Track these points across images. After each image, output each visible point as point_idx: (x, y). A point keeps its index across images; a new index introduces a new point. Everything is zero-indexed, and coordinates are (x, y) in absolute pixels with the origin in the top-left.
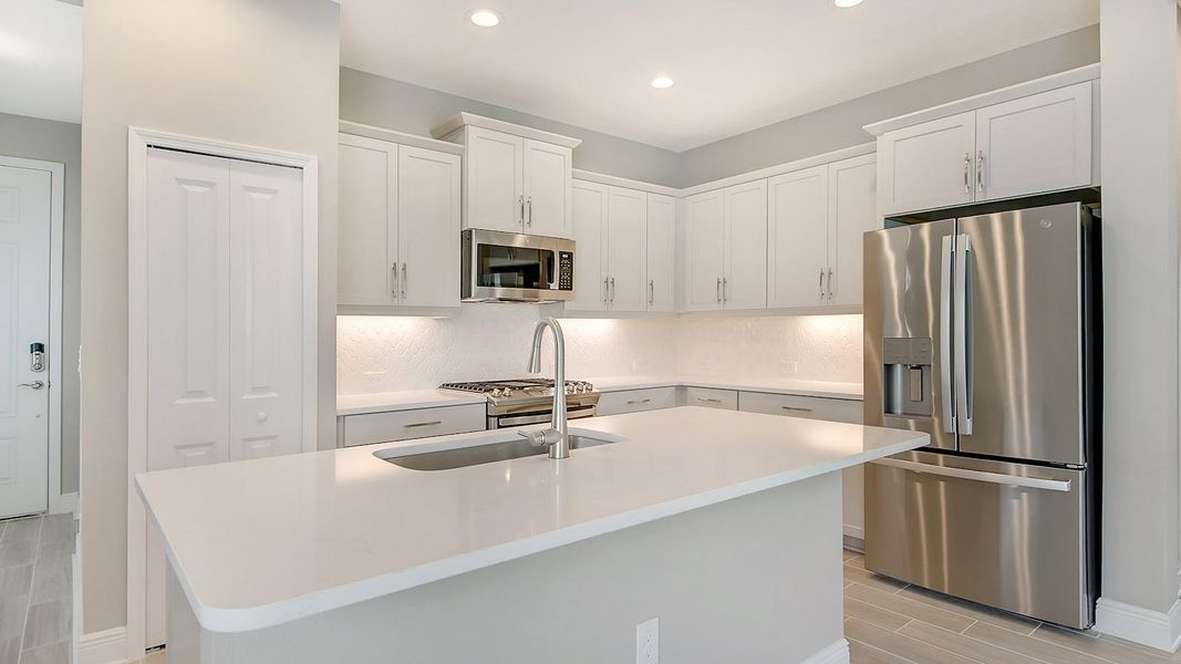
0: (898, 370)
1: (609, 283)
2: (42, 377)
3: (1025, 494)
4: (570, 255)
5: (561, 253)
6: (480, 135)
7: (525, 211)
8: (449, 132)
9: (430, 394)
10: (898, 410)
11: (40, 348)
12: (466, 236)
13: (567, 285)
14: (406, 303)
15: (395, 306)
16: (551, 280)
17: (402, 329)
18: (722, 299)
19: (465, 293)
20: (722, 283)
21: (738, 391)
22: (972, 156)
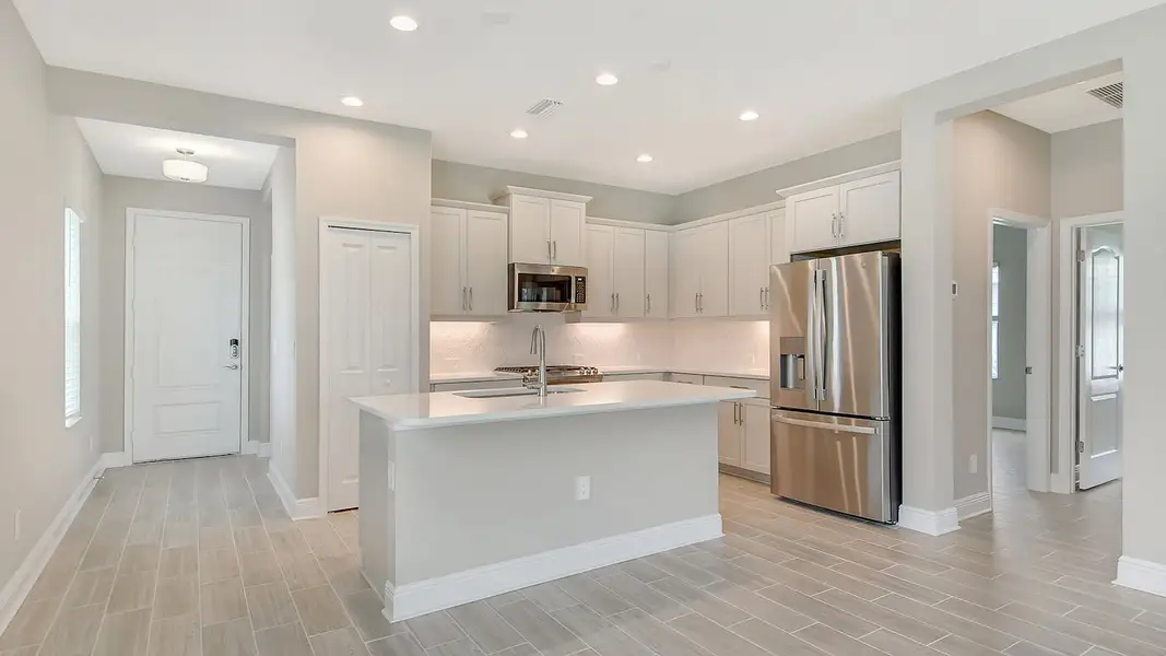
0: (791, 359)
1: (615, 298)
2: (237, 362)
3: (854, 438)
4: (584, 279)
5: (577, 278)
6: (521, 201)
7: (551, 247)
8: (499, 199)
9: (489, 374)
10: (791, 386)
11: (236, 342)
12: (511, 268)
13: (582, 299)
14: (471, 313)
15: (465, 314)
16: (570, 297)
17: (472, 330)
18: (699, 309)
19: (511, 306)
20: (699, 297)
21: (704, 375)
22: (837, 215)
